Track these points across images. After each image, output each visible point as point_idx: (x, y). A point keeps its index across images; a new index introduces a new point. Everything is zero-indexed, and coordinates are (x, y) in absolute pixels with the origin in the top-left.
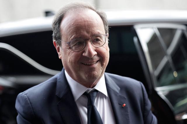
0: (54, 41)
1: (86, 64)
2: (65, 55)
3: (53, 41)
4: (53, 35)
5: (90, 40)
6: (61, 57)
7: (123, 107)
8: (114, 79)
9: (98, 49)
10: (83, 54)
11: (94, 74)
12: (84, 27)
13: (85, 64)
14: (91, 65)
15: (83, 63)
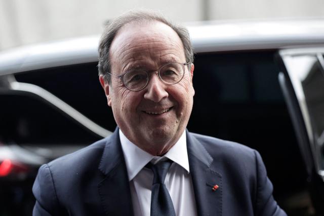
0: (101, 75)
1: (150, 113)
2: (116, 98)
3: (99, 76)
4: (99, 65)
5: (157, 72)
6: (111, 104)
7: (213, 190)
8: (204, 143)
9: (170, 88)
10: (145, 96)
11: (163, 130)
12: (148, 50)
13: (148, 113)
14: (158, 115)
15: (145, 112)
